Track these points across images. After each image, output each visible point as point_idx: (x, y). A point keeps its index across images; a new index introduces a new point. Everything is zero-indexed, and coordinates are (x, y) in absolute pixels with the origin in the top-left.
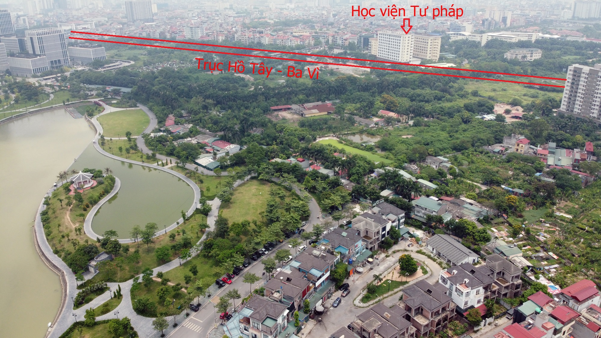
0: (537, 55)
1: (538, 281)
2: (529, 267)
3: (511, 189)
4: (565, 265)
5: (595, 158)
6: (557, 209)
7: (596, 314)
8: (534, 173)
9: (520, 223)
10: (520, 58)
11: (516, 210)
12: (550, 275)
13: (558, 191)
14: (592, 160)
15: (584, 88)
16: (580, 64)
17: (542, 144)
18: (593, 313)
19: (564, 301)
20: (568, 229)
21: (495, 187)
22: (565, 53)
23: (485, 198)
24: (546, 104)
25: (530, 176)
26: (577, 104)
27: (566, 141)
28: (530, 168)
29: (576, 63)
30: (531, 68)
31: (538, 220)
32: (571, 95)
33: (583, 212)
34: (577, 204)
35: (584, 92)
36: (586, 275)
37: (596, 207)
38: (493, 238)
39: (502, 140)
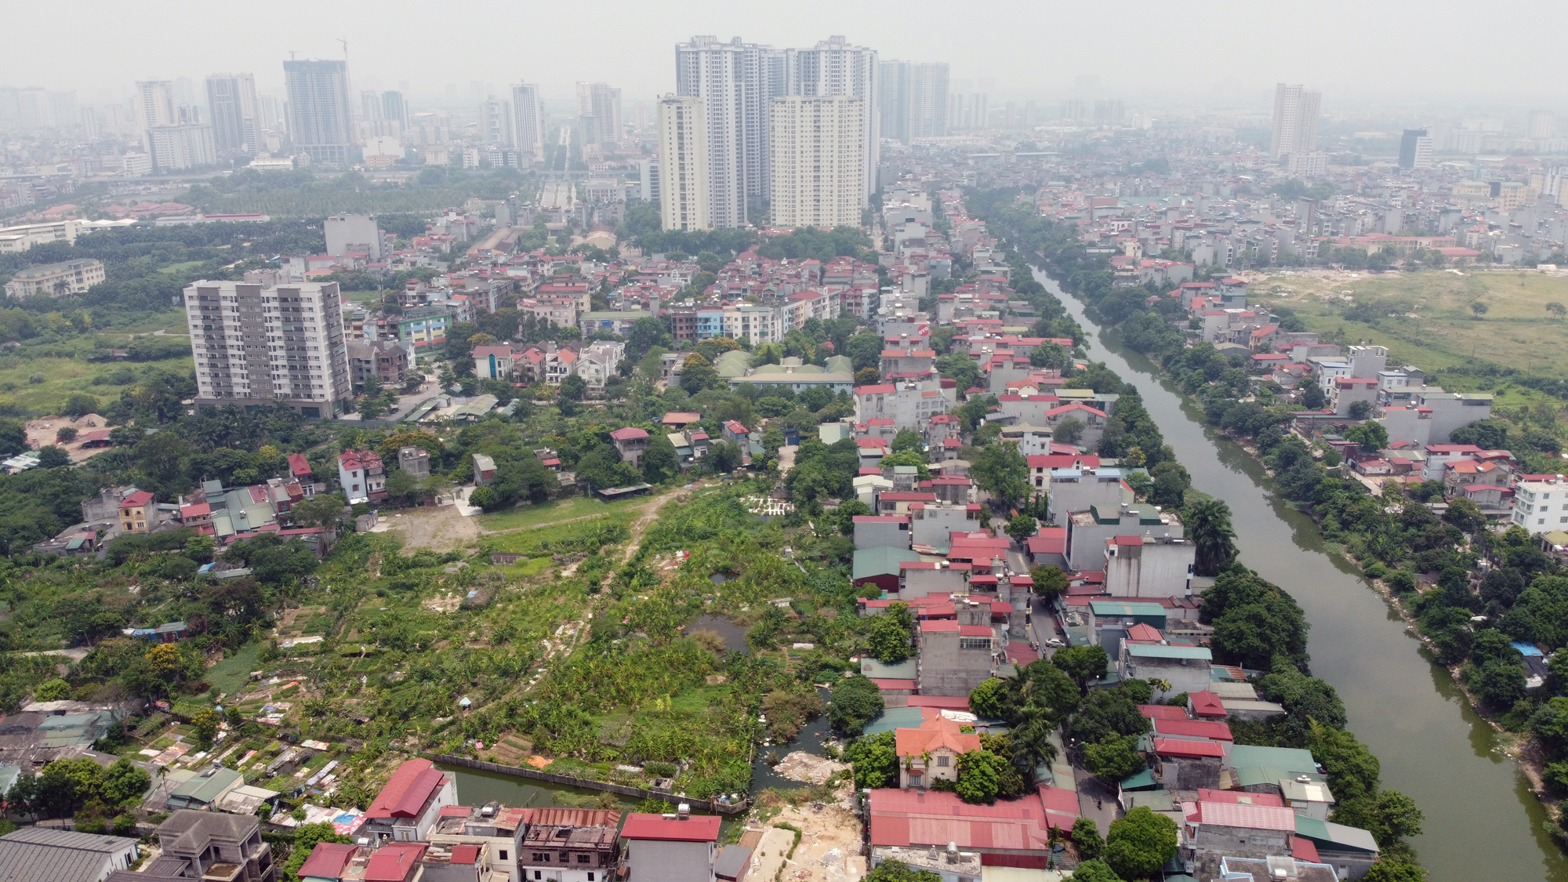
0: (94, 274)
1: (306, 822)
2: (270, 801)
3: (152, 631)
4: (349, 752)
5: (322, 487)
6: (282, 633)
7: (459, 824)
8: (194, 569)
9: (207, 707)
10: (51, 290)
11: (184, 678)
12: (327, 794)
13: (267, 591)
14: (317, 493)
15: (239, 334)
16: (208, 278)
17: (186, 491)
18: (451, 825)
19: (381, 836)
20: (324, 668)
21: (107, 642)
22: (164, 259)
23: (93, 679)
24: (162, 392)
25: (186, 579)
26: (235, 375)
27: (241, 467)
28: (178, 560)
29: (198, 278)
30: (91, 310)
31: (246, 678)
32: (213, 357)
33: (341, 615)
34: (323, 604)
35: (241, 343)
36: (403, 751)
37: (365, 594)
38: (153, 776)
39: (80, 513)
